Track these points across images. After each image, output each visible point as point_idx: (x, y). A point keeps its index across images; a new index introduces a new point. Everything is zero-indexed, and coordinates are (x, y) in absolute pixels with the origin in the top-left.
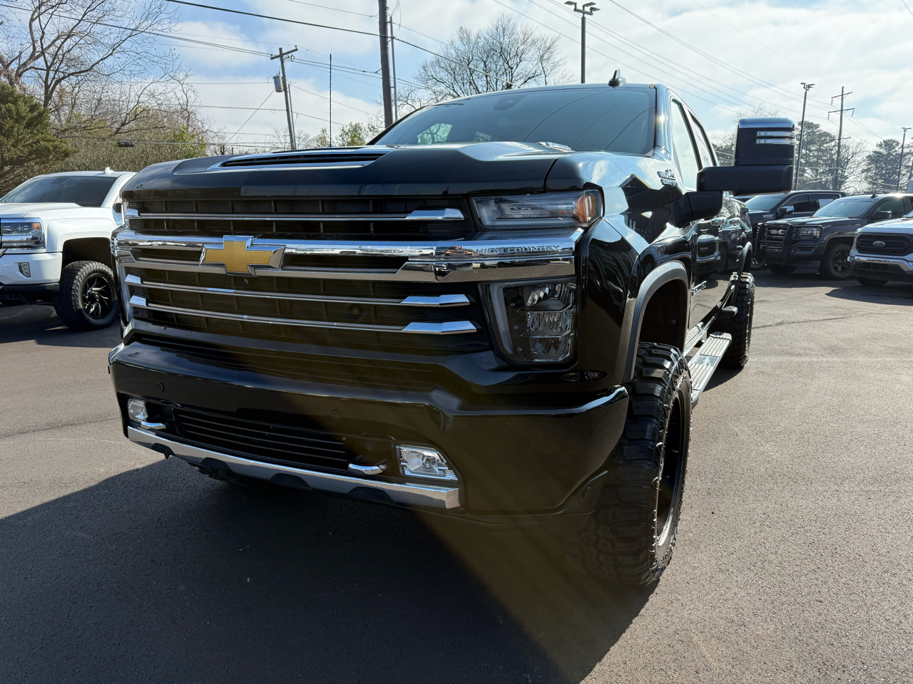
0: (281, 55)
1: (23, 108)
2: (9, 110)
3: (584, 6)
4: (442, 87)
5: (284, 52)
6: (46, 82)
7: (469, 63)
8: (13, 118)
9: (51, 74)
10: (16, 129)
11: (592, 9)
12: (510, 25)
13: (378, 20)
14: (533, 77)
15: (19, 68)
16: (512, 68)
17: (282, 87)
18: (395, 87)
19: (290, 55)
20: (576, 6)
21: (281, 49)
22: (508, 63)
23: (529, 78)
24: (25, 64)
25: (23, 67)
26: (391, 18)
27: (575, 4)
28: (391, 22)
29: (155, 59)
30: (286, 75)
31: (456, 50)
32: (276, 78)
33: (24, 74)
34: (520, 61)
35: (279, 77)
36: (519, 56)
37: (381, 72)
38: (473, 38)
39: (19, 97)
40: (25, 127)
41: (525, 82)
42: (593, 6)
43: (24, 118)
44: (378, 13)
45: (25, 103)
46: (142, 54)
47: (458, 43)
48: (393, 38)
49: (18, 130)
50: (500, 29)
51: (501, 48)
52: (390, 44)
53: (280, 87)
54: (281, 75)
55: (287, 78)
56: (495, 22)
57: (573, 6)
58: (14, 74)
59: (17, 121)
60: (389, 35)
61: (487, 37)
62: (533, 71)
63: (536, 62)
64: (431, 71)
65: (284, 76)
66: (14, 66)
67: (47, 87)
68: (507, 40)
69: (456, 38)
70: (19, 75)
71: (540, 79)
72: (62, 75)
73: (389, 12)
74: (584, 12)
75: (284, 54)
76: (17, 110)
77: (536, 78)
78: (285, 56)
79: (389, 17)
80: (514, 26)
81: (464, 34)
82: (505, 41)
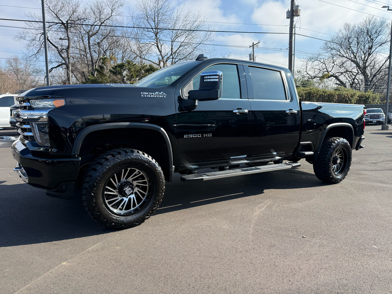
0: (253, 45)
4: (334, 52)
5: (254, 44)
7: (349, 39)
9: (174, 60)
12: (373, 19)
13: (289, 27)
14: (385, 43)
16: (373, 40)
17: (252, 58)
18: (294, 55)
19: (257, 45)
20: (388, 8)
21: (253, 43)
22: (370, 38)
23: (383, 44)
24: (169, 57)
25: (168, 58)
26: (295, 25)
27: (388, 7)
28: (295, 27)
29: (208, 52)
31: (343, 34)
32: (250, 55)
33: (168, 60)
34: (378, 36)
35: (251, 54)
36: (378, 33)
37: (288, 48)
38: (351, 28)
41: (381, 45)
44: (289, 24)
46: (203, 50)
47: (344, 32)
48: (295, 34)
50: (368, 21)
51: (368, 31)
52: (294, 36)
53: (251, 58)
54: (252, 53)
55: (254, 54)
56: (365, 19)
60: (294, 33)
61: (360, 26)
62: (386, 39)
63: (387, 35)
64: (329, 45)
65: (253, 54)
66: (165, 59)
68: (371, 26)
69: (342, 28)
70: (166, 61)
73: (294, 23)
75: (254, 45)
78: (254, 46)
79: (294, 25)
80: (376, 19)
81: (347, 26)
82: (370, 27)
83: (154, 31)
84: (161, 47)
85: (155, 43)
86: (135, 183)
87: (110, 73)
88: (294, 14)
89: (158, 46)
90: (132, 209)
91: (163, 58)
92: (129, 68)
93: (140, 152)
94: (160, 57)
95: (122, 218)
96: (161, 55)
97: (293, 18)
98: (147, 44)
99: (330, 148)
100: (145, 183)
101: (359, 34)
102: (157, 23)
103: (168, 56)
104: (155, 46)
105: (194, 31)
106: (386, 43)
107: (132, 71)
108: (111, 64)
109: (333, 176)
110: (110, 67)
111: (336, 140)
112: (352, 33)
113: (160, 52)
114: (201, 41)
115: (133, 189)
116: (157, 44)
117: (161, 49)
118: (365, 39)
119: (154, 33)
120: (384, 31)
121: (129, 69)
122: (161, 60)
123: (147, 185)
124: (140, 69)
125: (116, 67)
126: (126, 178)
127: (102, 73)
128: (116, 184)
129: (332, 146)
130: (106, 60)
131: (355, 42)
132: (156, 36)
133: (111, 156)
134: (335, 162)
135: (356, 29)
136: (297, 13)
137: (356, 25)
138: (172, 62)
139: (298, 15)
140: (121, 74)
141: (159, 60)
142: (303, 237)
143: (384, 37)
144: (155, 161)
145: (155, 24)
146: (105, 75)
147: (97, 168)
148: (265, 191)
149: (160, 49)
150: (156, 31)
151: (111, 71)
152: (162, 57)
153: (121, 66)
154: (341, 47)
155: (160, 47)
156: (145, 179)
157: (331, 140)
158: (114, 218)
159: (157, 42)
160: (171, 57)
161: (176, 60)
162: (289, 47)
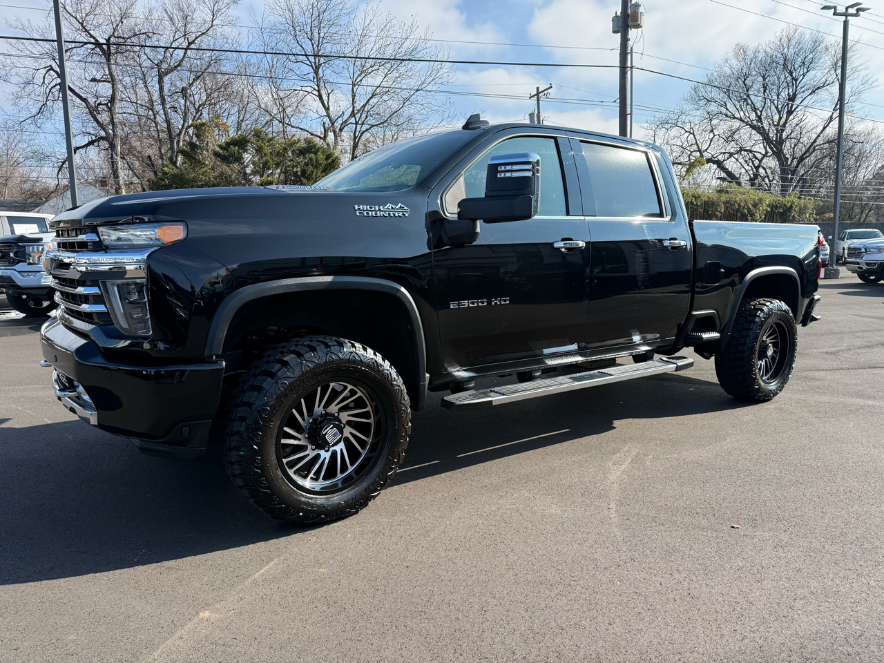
0: (538, 93)
1: (321, 156)
2: (311, 159)
3: (847, 8)
4: (713, 107)
5: (540, 90)
6: (355, 134)
7: (745, 80)
8: (313, 165)
9: (359, 126)
10: (314, 173)
11: (858, 10)
12: (796, 34)
13: (619, 52)
14: (823, 86)
15: (342, 124)
16: (796, 80)
18: (631, 114)
19: (546, 92)
20: (835, 10)
21: (538, 88)
22: (791, 75)
23: (818, 88)
24: (346, 121)
25: (345, 123)
26: (631, 48)
27: (835, 8)
28: (631, 53)
29: (435, 108)
30: (541, 111)
31: (731, 68)
32: (531, 115)
33: (345, 128)
34: (808, 71)
35: (533, 114)
36: (807, 65)
37: (618, 101)
38: (750, 54)
39: (319, 148)
40: (322, 172)
41: (813, 92)
42: (859, 6)
43: (321, 164)
44: (619, 45)
45: (323, 153)
46: (425, 105)
47: (734, 62)
48: (632, 67)
49: (316, 173)
50: (785, 40)
51: (785, 60)
52: (629, 73)
54: (536, 112)
55: (541, 114)
56: (779, 34)
57: (833, 10)
58: (337, 130)
59: (316, 167)
60: (629, 64)
61: (768, 50)
62: (824, 79)
63: (827, 70)
64: (702, 92)
65: (539, 112)
66: (338, 125)
67: (355, 138)
68: (792, 51)
69: (731, 54)
70: (341, 130)
71: (833, 88)
72: (367, 127)
73: (630, 43)
74: (846, 14)
75: (540, 93)
76: (317, 158)
77: (828, 87)
78: (540, 95)
79: (629, 48)
80: (802, 34)
81: (741, 50)
82: (790, 52)
83: (310, 62)
84: (328, 97)
85: (315, 89)
86: (344, 417)
87: (213, 158)
88: (630, 23)
89: (320, 97)
90: (340, 476)
91: (333, 124)
92: (258, 146)
93: (357, 345)
94: (327, 120)
95: (320, 500)
96: (328, 116)
97: (628, 31)
98: (296, 90)
99: (754, 322)
100: (366, 415)
101: (767, 68)
102: (317, 43)
103: (345, 119)
104: (314, 96)
105: (404, 60)
106: (824, 88)
107: (266, 155)
108: (216, 139)
109: (759, 385)
110: (213, 145)
111: (765, 305)
112: (753, 65)
113: (327, 109)
114: (420, 83)
115: (341, 431)
116: (319, 91)
117: (328, 102)
118: (779, 78)
119: (311, 66)
120: (821, 61)
121: (259, 150)
122: (328, 128)
123: (371, 421)
124: (285, 149)
125: (228, 144)
126: (326, 406)
127: (195, 158)
128: (304, 419)
129: (757, 319)
130: (203, 128)
131: (758, 86)
132: (316, 72)
133: (293, 355)
134: (763, 355)
135: (761, 56)
136: (637, 21)
137: (760, 47)
138: (355, 132)
139: (638, 26)
140: (239, 159)
141: (324, 127)
142: (733, 527)
143: (819, 74)
144: (389, 364)
145: (313, 45)
146: (202, 165)
147: (264, 385)
148: (616, 423)
149: (326, 103)
150: (315, 62)
151: (216, 154)
152: (330, 120)
153: (241, 143)
154: (729, 96)
155: (325, 97)
156: (365, 406)
157: (754, 306)
158: (303, 499)
159: (318, 86)
160: (353, 120)
161: (364, 128)
162: (620, 98)
